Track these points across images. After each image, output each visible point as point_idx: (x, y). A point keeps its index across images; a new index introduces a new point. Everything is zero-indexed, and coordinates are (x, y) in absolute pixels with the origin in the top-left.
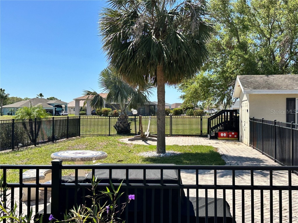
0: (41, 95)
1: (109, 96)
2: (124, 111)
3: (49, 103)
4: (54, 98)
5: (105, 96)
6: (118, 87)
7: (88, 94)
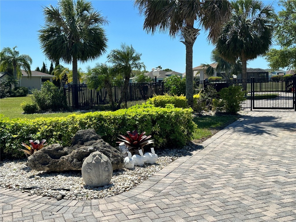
0: (160, 67)
1: (218, 67)
2: (228, 76)
3: (166, 74)
4: (168, 69)
5: (215, 67)
6: (224, 60)
7: (204, 66)
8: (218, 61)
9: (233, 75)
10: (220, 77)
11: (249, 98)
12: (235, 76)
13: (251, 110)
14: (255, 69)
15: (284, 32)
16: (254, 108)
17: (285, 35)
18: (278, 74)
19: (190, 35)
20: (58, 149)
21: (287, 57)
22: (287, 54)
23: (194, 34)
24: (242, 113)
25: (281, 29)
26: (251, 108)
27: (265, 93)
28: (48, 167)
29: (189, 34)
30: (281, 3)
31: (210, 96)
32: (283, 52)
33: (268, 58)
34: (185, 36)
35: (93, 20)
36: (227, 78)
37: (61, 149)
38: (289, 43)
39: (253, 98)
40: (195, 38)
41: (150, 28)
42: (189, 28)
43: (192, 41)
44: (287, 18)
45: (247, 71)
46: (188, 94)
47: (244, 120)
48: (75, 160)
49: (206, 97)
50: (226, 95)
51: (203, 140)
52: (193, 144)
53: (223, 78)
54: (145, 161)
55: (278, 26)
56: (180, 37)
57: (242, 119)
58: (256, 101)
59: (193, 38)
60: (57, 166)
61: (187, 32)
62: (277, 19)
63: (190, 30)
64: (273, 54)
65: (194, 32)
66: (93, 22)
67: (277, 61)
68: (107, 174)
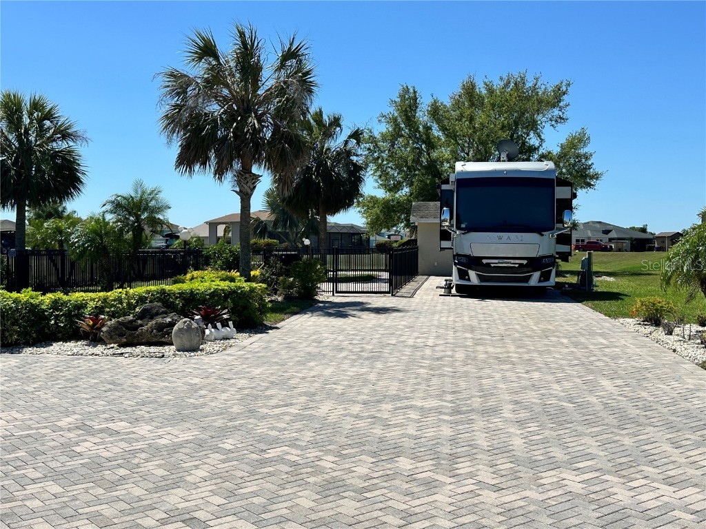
6: (287, 212)
8: (276, 211)
9: (304, 239)
10: (275, 241)
11: (329, 280)
12: (307, 242)
13: (333, 295)
14: (344, 227)
15: (389, 167)
16: (337, 292)
17: (392, 172)
18: (389, 237)
19: (248, 182)
20: (131, 322)
21: (394, 211)
22: (393, 206)
23: (254, 181)
24: (320, 298)
25: (385, 163)
26: (333, 291)
27: (358, 273)
28: (125, 338)
29: (246, 181)
30: (383, 119)
31: (273, 274)
32: (388, 201)
33: (363, 210)
34: (239, 183)
35: (59, 136)
36: (293, 244)
37: (135, 321)
38: (396, 188)
39: (336, 280)
40: (255, 187)
41: (186, 170)
42: (245, 173)
43: (249, 191)
44: (393, 146)
45: (329, 230)
46: (243, 269)
47: (324, 306)
48: (155, 331)
49: (267, 275)
50: (299, 272)
51: (277, 322)
52: (266, 325)
53: (280, 243)
54: (224, 334)
55: (379, 157)
56: (231, 185)
57: (321, 305)
58: (339, 285)
59: (252, 187)
60: (134, 337)
61: (243, 177)
62: (376, 145)
63: (247, 175)
64: (370, 205)
65: (253, 179)
66: (59, 138)
67: (378, 218)
68: (198, 339)
